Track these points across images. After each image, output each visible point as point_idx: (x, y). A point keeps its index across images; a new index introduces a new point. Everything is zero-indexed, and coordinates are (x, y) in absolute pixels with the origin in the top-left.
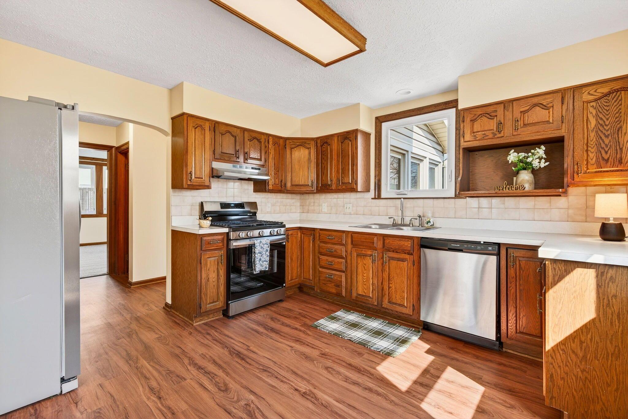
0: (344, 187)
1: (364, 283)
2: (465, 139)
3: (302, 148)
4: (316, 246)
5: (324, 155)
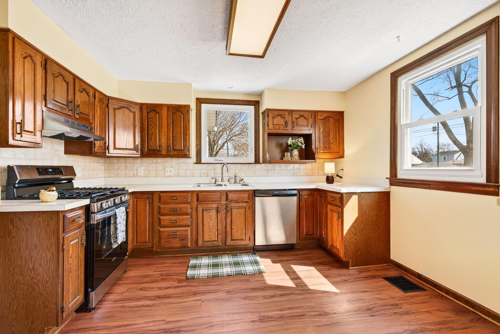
0: (175, 153)
1: (210, 231)
2: (269, 127)
3: (126, 111)
4: (156, 208)
5: (151, 121)
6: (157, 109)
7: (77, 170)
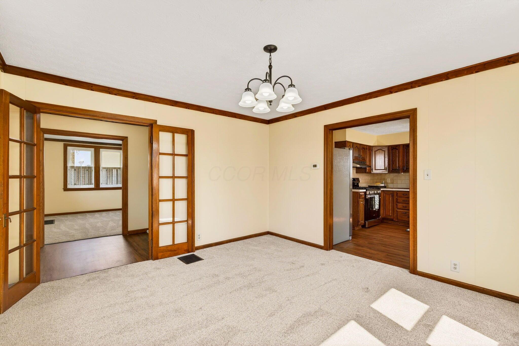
3: (381, 151)
4: (395, 199)
5: (394, 154)
6: (397, 148)
7: (360, 179)
